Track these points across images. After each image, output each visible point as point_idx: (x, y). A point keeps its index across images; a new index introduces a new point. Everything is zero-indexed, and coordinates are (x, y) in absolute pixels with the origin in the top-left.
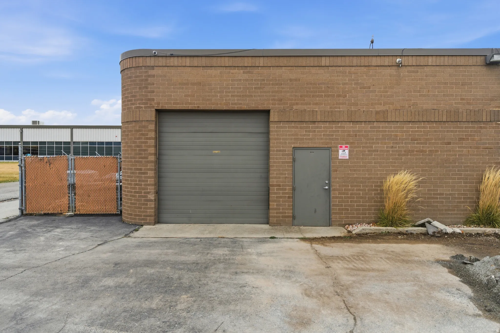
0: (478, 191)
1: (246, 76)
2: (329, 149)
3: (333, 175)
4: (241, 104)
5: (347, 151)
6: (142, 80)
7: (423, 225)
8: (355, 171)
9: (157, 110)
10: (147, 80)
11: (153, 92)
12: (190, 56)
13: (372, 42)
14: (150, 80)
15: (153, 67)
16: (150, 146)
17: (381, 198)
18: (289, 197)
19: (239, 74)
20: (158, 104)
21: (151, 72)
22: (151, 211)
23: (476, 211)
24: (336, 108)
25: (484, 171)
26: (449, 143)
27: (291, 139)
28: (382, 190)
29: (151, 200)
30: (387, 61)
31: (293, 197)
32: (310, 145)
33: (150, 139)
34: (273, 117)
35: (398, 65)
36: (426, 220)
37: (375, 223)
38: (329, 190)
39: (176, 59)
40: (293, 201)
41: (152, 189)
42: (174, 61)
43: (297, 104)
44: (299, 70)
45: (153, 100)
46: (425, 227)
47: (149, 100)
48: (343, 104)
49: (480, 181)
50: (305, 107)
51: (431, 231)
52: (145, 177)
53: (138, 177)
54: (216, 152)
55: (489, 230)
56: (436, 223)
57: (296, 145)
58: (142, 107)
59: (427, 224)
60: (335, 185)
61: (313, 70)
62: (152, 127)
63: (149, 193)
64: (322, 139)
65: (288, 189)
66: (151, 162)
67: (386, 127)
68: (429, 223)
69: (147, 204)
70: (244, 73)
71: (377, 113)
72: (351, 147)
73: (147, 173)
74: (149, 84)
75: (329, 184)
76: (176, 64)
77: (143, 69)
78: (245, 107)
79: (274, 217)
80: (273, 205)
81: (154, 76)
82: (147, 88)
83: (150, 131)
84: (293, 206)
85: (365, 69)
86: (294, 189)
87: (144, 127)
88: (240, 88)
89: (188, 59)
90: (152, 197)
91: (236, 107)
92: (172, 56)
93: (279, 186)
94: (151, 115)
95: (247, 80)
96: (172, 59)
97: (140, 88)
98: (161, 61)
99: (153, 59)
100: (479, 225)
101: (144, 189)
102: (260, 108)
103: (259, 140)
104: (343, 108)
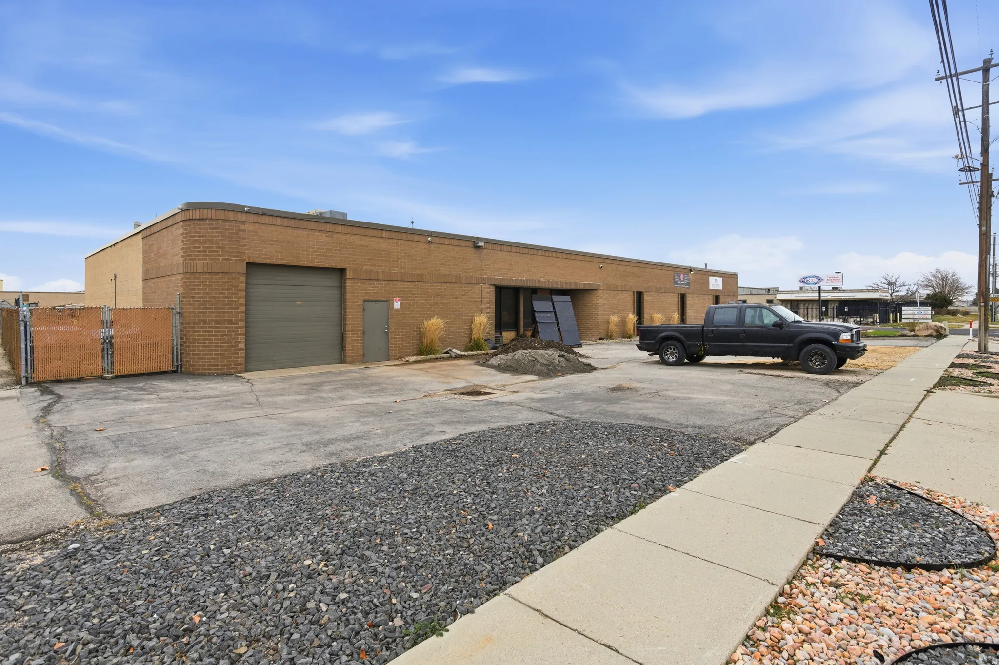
0: (471, 329)
1: (328, 239)
2: (387, 301)
3: (391, 321)
4: (323, 262)
5: (399, 303)
6: (232, 233)
7: (447, 352)
8: (404, 317)
9: (248, 264)
10: (238, 234)
11: (245, 246)
12: (280, 217)
13: (412, 223)
14: (241, 234)
15: (244, 223)
16: (241, 298)
17: (420, 337)
18: (360, 340)
19: (322, 237)
20: (250, 257)
21: (243, 227)
22: (241, 360)
23: (470, 342)
24: (392, 270)
25: (474, 316)
26: (456, 298)
27: (362, 293)
28: (420, 331)
29: (241, 349)
30: (423, 239)
31: (363, 340)
32: (375, 298)
33: (241, 290)
34: (349, 274)
35: (429, 242)
36: (449, 349)
37: (417, 355)
38: (387, 333)
39: (267, 217)
40: (364, 343)
41: (242, 338)
42: (266, 219)
43: (366, 265)
44: (368, 239)
45: (245, 253)
46: (448, 353)
47: (239, 253)
48: (396, 267)
49: (472, 322)
50: (372, 268)
51: (453, 355)
52: (235, 327)
53: (226, 328)
54: (299, 303)
55: (480, 352)
56: (454, 350)
57: (367, 298)
58: (232, 260)
59: (449, 352)
60: (392, 329)
61: (377, 240)
62: (243, 279)
63: (239, 342)
64: (382, 293)
65: (360, 333)
66: (242, 312)
67: (423, 286)
68: (451, 350)
69: (237, 354)
70: (326, 236)
71: (418, 275)
72: (402, 300)
73: (238, 324)
74: (240, 238)
75: (388, 329)
76: (267, 222)
77: (234, 223)
78: (327, 266)
79: (350, 356)
80: (349, 347)
81: (245, 231)
82: (238, 241)
83: (242, 282)
84: (364, 346)
85: (410, 243)
86: (364, 333)
87: (235, 279)
88: (323, 249)
89: (278, 219)
90: (242, 346)
91: (320, 265)
92: (263, 214)
93: (353, 331)
94: (243, 268)
95: (327, 243)
96: (263, 217)
97: (229, 241)
98: (252, 218)
99: (244, 215)
100: (472, 351)
101: (233, 339)
102: (339, 266)
103: (334, 293)
104: (396, 270)
